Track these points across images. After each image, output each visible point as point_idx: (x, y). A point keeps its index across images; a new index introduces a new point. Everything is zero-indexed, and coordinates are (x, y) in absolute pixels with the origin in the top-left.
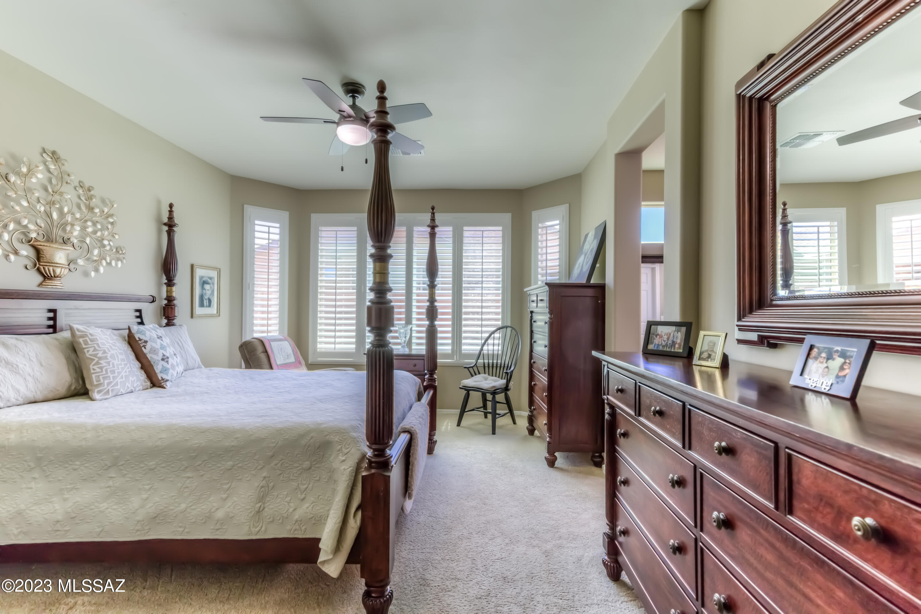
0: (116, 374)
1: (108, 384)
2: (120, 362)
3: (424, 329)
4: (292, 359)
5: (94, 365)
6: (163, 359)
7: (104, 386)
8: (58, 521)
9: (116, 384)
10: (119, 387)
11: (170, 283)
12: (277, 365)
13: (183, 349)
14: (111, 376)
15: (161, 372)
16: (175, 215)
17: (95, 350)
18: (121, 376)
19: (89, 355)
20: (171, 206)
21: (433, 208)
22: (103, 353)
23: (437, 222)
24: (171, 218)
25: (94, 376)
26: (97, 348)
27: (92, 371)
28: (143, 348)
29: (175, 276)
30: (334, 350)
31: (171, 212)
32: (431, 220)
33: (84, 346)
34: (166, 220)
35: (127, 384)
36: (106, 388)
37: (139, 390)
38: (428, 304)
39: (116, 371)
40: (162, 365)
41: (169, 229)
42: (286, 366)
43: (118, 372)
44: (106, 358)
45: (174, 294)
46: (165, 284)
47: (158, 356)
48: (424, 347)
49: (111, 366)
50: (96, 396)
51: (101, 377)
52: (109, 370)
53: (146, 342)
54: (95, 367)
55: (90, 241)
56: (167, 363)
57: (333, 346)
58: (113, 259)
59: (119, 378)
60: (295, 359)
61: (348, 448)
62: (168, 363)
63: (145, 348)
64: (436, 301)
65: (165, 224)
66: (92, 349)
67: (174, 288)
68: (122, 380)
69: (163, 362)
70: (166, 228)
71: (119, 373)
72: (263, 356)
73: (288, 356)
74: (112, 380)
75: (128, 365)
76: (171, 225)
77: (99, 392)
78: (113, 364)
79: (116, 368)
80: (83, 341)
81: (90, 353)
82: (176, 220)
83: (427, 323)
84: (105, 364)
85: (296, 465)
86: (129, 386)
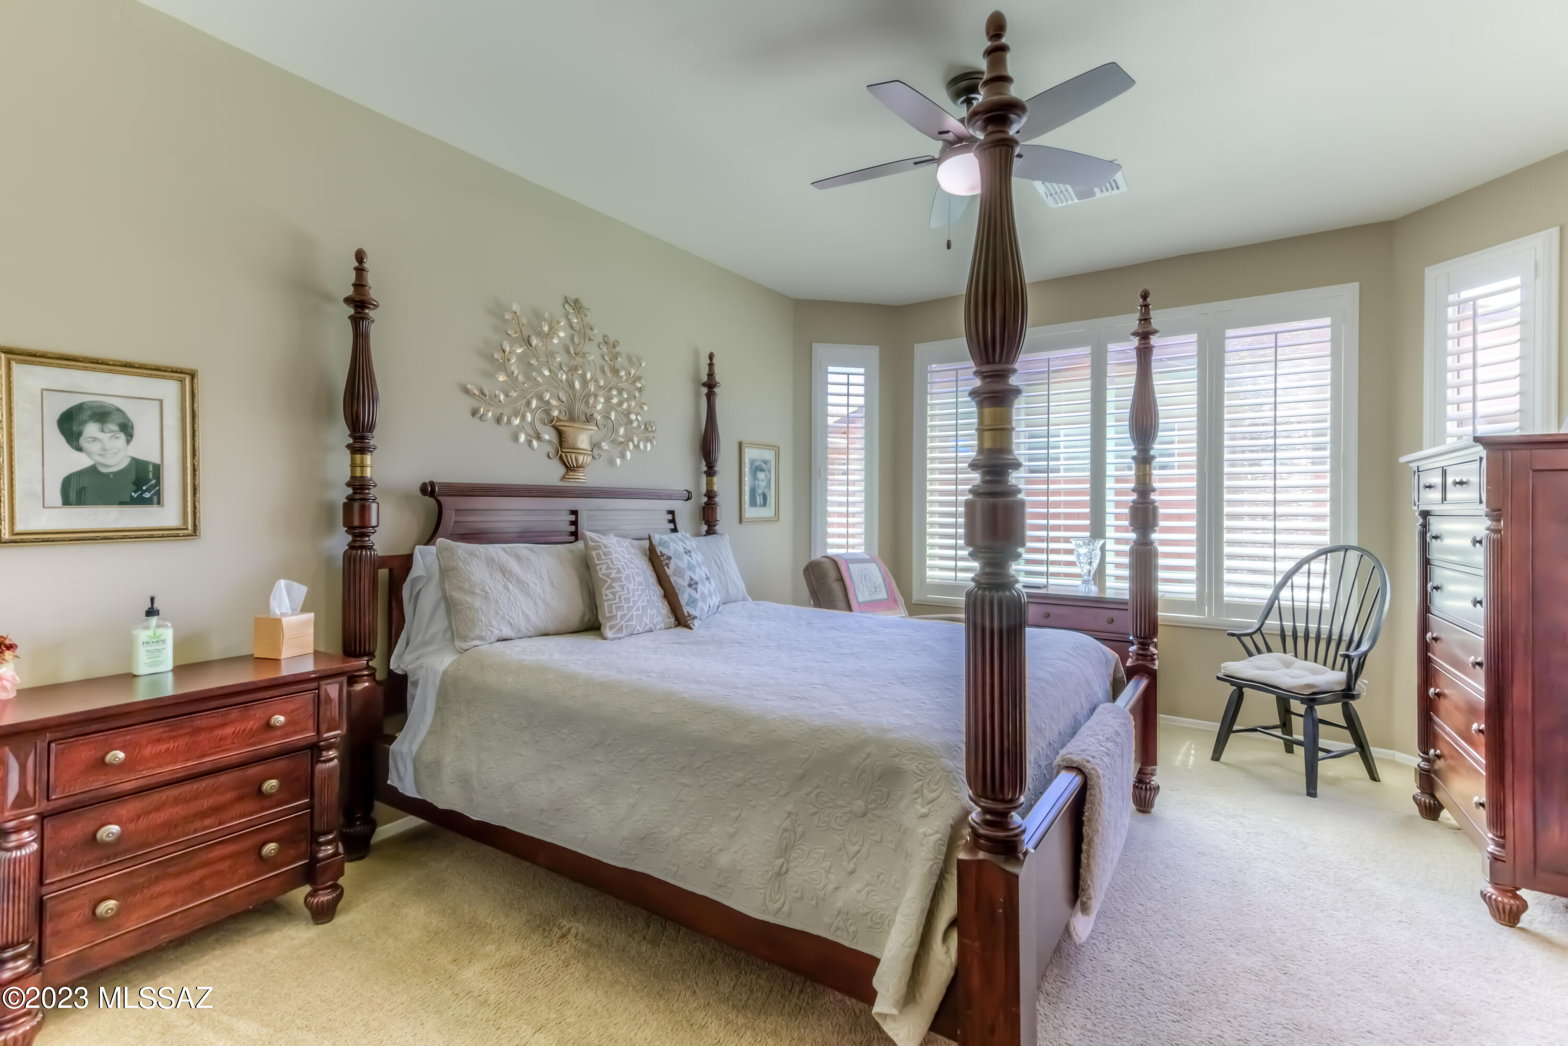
0: (631, 604)
1: (623, 616)
2: (636, 587)
3: (1127, 548)
4: (883, 595)
5: (606, 589)
6: (690, 585)
7: (617, 620)
8: (542, 811)
9: (631, 619)
10: (634, 622)
11: (711, 472)
12: (859, 603)
13: (721, 570)
14: (626, 606)
15: (687, 604)
16: (717, 369)
17: (608, 568)
18: (637, 606)
19: (603, 575)
20: (711, 356)
21: (1145, 296)
22: (617, 573)
23: (1155, 323)
24: (711, 375)
25: (606, 604)
26: (611, 565)
27: (605, 598)
28: (666, 567)
29: (716, 460)
30: (954, 582)
31: (711, 365)
32: (1140, 320)
33: (597, 562)
34: (705, 378)
35: (645, 619)
36: (619, 623)
37: (661, 629)
38: (1134, 497)
39: (631, 600)
40: (689, 594)
41: (709, 392)
42: (873, 605)
43: (633, 601)
44: (620, 579)
45: (716, 488)
46: (705, 472)
47: (684, 580)
48: (1126, 585)
49: (626, 592)
50: (608, 633)
51: (614, 606)
52: (623, 597)
53: (669, 558)
54: (608, 592)
55: (615, 416)
56: (694, 591)
57: (952, 574)
58: (641, 440)
59: (634, 609)
60: (887, 594)
61: (936, 790)
62: (697, 592)
63: (668, 567)
64: (1154, 490)
65: (704, 385)
66: (605, 567)
67: (715, 479)
68: (639, 613)
69: (689, 590)
70: (705, 390)
71: (635, 602)
72: (836, 587)
73: (875, 588)
74: (626, 612)
75: (647, 591)
76: (711, 385)
77: (612, 627)
78: (628, 588)
79: (631, 595)
80: (596, 554)
81: (603, 571)
82: (718, 378)
83: (1133, 536)
84: (618, 589)
85: (841, 802)
86: (648, 622)
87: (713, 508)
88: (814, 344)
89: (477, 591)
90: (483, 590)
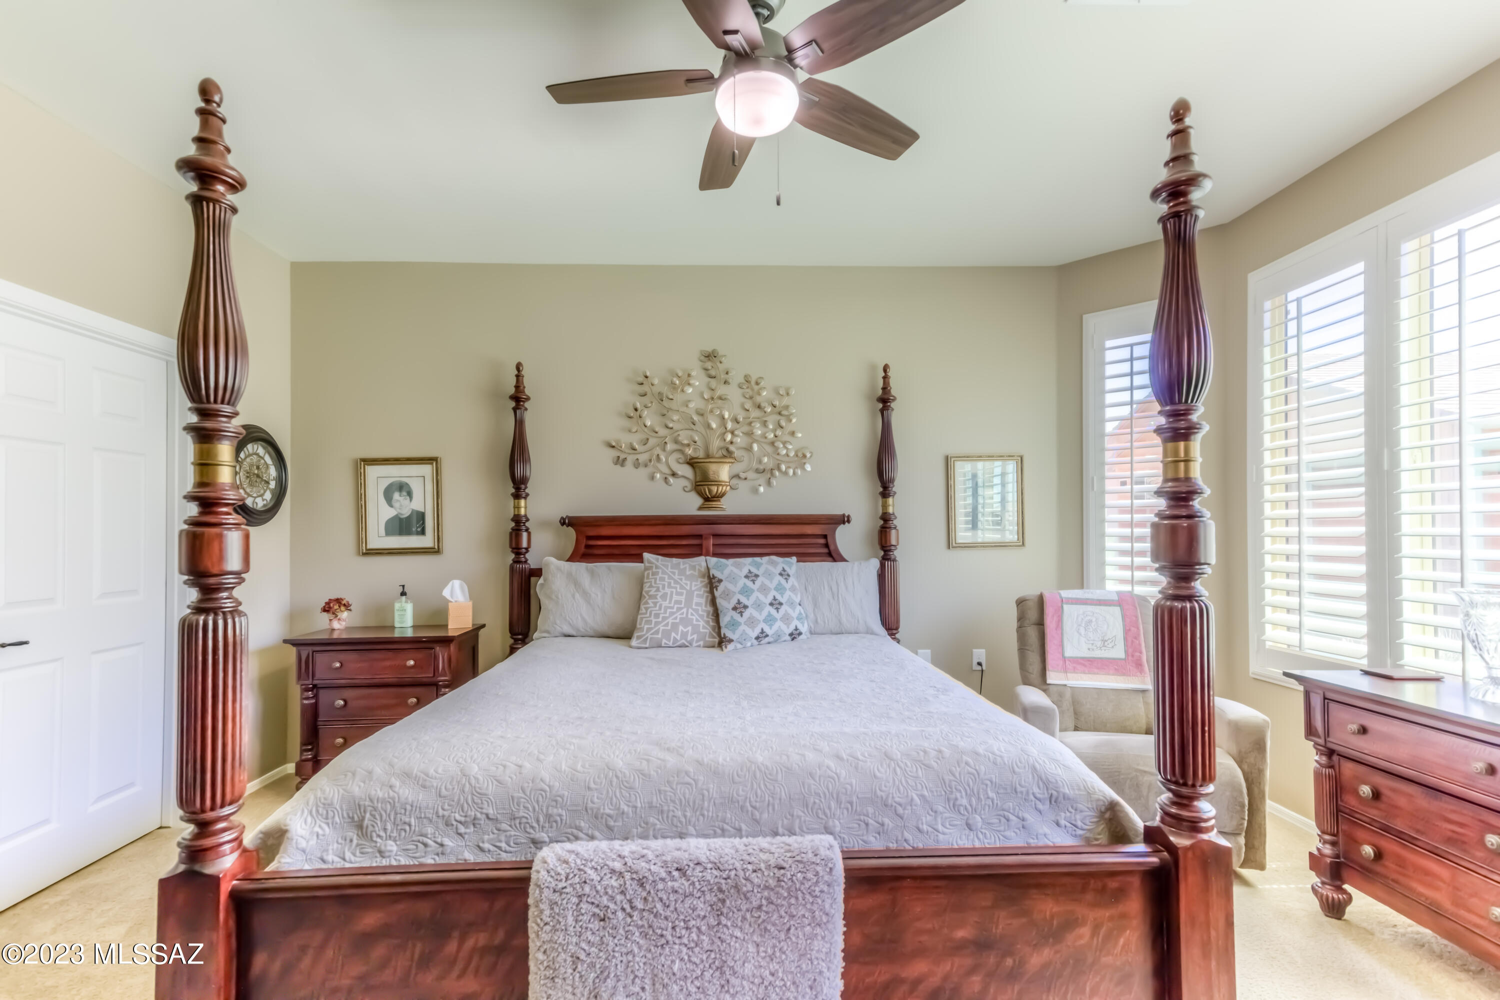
0: (660, 619)
1: (649, 630)
2: (672, 605)
4: (1118, 652)
5: (643, 604)
6: (735, 609)
7: (643, 631)
9: (657, 632)
10: (660, 636)
11: (886, 493)
12: (1064, 659)
14: (654, 621)
15: (726, 627)
16: (892, 382)
17: (651, 586)
18: (666, 622)
20: (886, 368)
22: (656, 591)
24: (885, 388)
25: (640, 617)
26: (653, 584)
27: (640, 612)
28: (714, 589)
29: (892, 481)
31: (886, 378)
33: (646, 580)
34: (881, 393)
35: (673, 634)
36: (644, 635)
37: (699, 646)
39: (661, 616)
40: (732, 617)
41: (883, 407)
42: (1095, 664)
43: (663, 617)
44: (655, 597)
46: (878, 494)
47: (729, 603)
49: (657, 608)
50: (635, 642)
51: (644, 619)
52: (653, 612)
53: (720, 581)
54: (643, 607)
56: (739, 615)
59: (662, 624)
60: (1126, 652)
62: (742, 616)
63: (717, 590)
65: (880, 400)
66: (648, 585)
68: (667, 628)
69: (733, 613)
70: (881, 406)
71: (664, 619)
73: (1104, 641)
74: (653, 626)
75: (685, 610)
76: (885, 400)
77: (639, 637)
78: (661, 606)
79: (662, 611)
81: (646, 589)
82: (890, 390)
84: (651, 605)
86: (678, 637)
87: (886, 531)
88: (1085, 317)
89: (554, 597)
90: (557, 597)
